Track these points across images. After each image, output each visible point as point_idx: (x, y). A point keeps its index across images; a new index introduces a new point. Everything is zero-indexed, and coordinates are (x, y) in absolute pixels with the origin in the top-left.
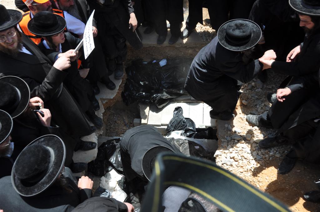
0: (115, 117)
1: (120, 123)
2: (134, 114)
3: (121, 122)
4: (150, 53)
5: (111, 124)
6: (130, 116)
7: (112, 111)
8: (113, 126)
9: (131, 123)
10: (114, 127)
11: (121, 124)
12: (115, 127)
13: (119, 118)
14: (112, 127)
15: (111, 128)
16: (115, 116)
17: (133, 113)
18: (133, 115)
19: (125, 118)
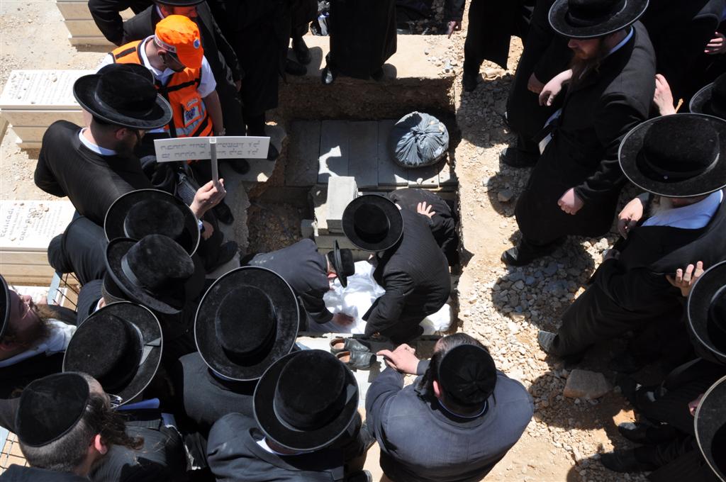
0: (264, 217)
1: (273, 228)
2: (300, 211)
3: (276, 226)
4: (333, 96)
5: (258, 230)
6: (292, 215)
7: (259, 206)
8: (261, 235)
9: (294, 229)
10: (263, 236)
11: (275, 230)
12: (265, 235)
13: (271, 219)
14: (259, 235)
15: (257, 237)
16: (265, 214)
17: (298, 208)
18: (298, 212)
19: (283, 219)
